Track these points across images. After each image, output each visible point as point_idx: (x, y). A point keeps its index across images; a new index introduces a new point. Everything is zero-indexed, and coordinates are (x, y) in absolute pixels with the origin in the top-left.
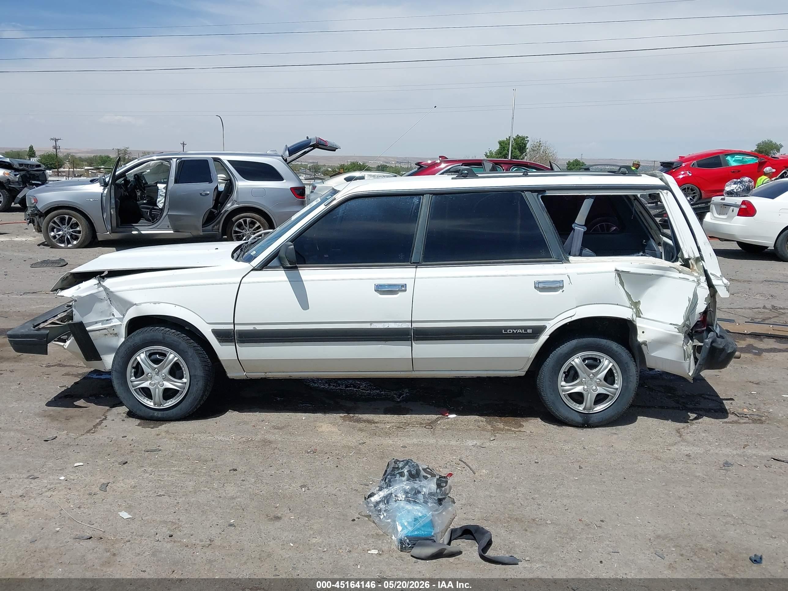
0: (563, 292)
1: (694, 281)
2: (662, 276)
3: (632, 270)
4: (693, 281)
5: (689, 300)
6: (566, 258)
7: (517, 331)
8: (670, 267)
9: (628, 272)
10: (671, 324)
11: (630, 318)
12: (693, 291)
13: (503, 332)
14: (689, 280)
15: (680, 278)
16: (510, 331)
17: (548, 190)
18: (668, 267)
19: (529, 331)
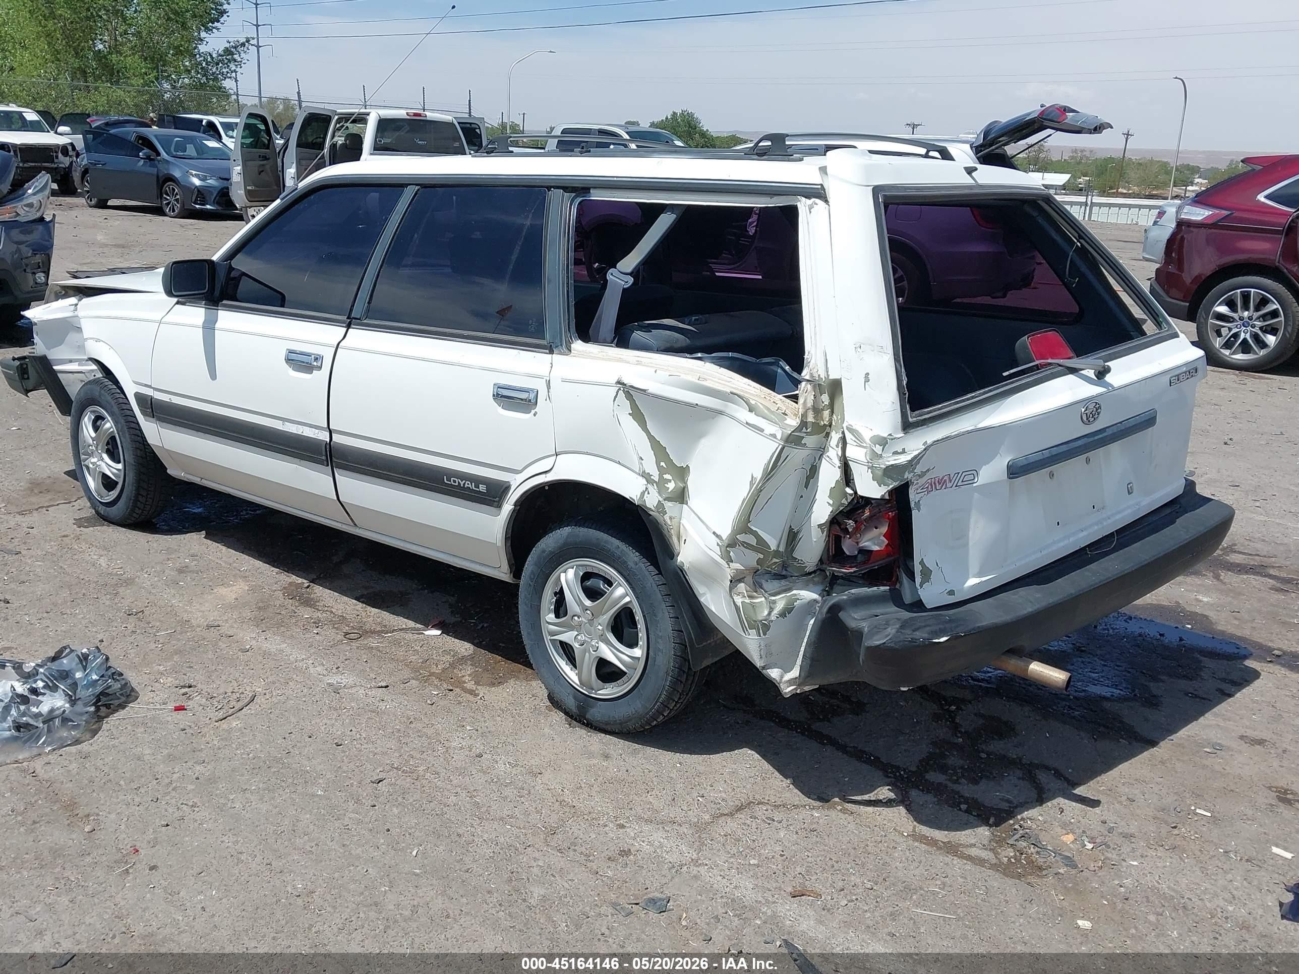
0: (535, 415)
1: (774, 436)
2: (721, 413)
3: (654, 387)
4: (771, 435)
5: (751, 484)
6: (568, 343)
7: (465, 483)
8: (732, 393)
9: (645, 391)
10: (714, 533)
11: (635, 498)
12: (766, 462)
13: (445, 481)
14: (762, 430)
15: (747, 423)
16: (455, 481)
17: (595, 188)
18: (726, 392)
19: (482, 488)
